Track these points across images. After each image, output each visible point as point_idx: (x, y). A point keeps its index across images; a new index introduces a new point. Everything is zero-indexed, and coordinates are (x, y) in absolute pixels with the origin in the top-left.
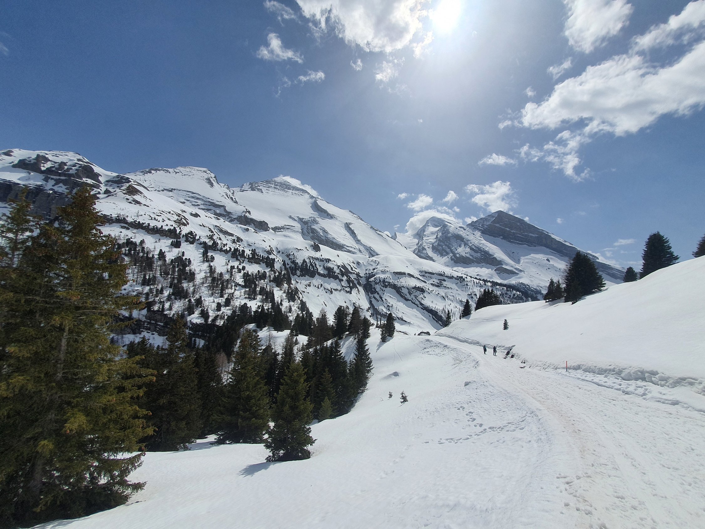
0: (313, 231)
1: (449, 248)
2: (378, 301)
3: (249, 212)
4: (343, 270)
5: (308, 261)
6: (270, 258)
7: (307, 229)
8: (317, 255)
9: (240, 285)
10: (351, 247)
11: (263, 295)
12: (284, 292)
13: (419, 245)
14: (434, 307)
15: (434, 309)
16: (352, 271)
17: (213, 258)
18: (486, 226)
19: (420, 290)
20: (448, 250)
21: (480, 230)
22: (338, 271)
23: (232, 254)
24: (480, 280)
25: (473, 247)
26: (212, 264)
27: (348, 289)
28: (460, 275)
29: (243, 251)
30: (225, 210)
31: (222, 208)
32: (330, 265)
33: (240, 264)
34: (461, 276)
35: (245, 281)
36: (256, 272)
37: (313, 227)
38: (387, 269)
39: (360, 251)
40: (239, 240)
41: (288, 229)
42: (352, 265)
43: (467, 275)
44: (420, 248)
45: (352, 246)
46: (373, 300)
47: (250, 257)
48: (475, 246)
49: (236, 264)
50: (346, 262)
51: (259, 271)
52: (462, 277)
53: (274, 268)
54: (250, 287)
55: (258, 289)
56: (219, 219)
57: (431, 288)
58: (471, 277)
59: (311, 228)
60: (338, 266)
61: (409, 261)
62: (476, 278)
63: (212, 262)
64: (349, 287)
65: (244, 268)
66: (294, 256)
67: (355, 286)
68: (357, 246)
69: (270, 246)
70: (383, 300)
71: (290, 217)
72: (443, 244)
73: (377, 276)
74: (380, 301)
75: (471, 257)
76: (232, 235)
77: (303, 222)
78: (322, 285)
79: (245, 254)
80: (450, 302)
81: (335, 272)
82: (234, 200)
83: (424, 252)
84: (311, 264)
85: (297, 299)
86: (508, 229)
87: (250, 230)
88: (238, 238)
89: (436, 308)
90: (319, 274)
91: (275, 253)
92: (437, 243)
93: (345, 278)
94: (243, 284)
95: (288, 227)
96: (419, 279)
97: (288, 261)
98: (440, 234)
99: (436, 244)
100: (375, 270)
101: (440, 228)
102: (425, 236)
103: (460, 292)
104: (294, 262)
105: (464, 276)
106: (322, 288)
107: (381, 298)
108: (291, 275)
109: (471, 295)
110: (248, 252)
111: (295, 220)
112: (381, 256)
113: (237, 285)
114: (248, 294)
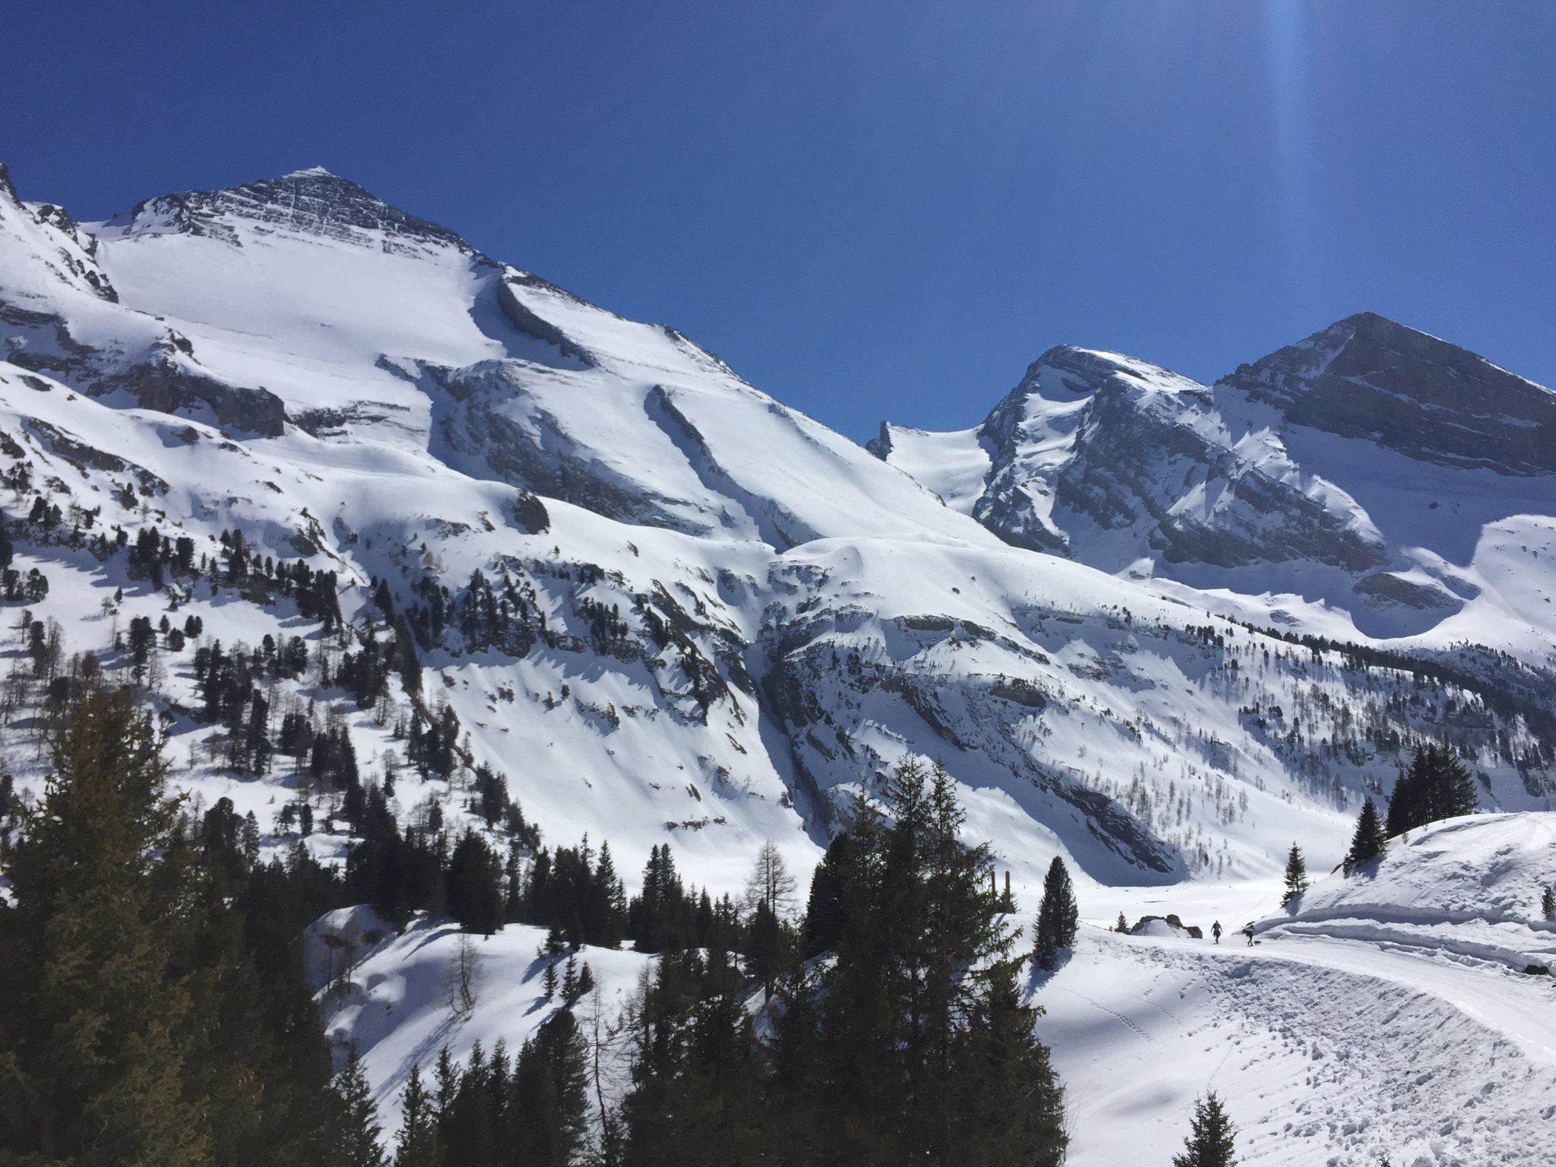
0: (501, 429)
1: (1138, 490)
2: (828, 754)
3: (185, 346)
4: (663, 617)
5: (492, 577)
6: (314, 569)
7: (471, 418)
8: (536, 547)
9: (183, 710)
10: (686, 503)
11: (300, 755)
12: (398, 736)
13: (998, 480)
14: (1093, 776)
15: (1090, 785)
16: (700, 620)
17: (39, 586)
18: (1302, 387)
19: (1024, 695)
20: (1133, 502)
21: (1278, 404)
22: (636, 622)
23: (132, 560)
24: (1290, 638)
25: (1251, 482)
26: (39, 612)
27: (689, 705)
28: (1199, 619)
29: (186, 546)
30: (63, 335)
31: (50, 329)
32: (595, 594)
33: (173, 607)
34: (1204, 623)
35: (209, 690)
36: (254, 643)
37: (500, 410)
38: (865, 605)
39: (726, 520)
40: (151, 484)
41: (376, 419)
42: (700, 588)
43: (1232, 620)
44: (1002, 496)
45: (690, 499)
46: (806, 751)
47: (223, 569)
48: (1260, 481)
49: (152, 607)
50: (669, 579)
51: (268, 640)
52: (1209, 632)
53: (340, 621)
54: (232, 718)
55: (275, 724)
56: (46, 388)
57: (1074, 688)
58: (1252, 629)
59: (488, 415)
60: (639, 600)
61: (963, 561)
62: (1273, 634)
63: (36, 599)
64: (695, 693)
65: (194, 627)
66: (429, 558)
67: (718, 690)
68: (714, 499)
69: (304, 513)
70: (851, 751)
71: (383, 363)
72: (1108, 474)
73: (823, 639)
74: (839, 757)
75: (1241, 533)
76: (111, 463)
77: (447, 386)
78: (565, 692)
79: (196, 561)
80: (1159, 749)
81: (624, 629)
82: (102, 283)
83: (1023, 514)
84: (511, 594)
85: (459, 762)
86: (1404, 398)
87: (202, 439)
88: (145, 476)
89: (1103, 778)
90: (552, 640)
91: (330, 543)
92: (1081, 469)
93: (671, 654)
94: (202, 704)
95: (375, 411)
96: (1014, 647)
97: (398, 585)
98: (1091, 429)
99: (1078, 474)
100: (810, 614)
101: (1090, 399)
102: (1024, 437)
103: (1203, 698)
104: (427, 585)
105: (1220, 626)
106: (567, 706)
107: (842, 738)
108: (418, 651)
109: (1256, 710)
110: (207, 548)
111: (407, 377)
112: (834, 544)
113: (172, 711)
114: (233, 754)
